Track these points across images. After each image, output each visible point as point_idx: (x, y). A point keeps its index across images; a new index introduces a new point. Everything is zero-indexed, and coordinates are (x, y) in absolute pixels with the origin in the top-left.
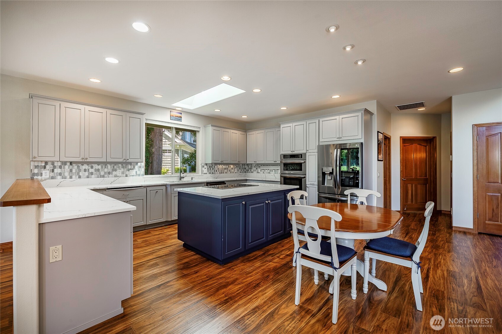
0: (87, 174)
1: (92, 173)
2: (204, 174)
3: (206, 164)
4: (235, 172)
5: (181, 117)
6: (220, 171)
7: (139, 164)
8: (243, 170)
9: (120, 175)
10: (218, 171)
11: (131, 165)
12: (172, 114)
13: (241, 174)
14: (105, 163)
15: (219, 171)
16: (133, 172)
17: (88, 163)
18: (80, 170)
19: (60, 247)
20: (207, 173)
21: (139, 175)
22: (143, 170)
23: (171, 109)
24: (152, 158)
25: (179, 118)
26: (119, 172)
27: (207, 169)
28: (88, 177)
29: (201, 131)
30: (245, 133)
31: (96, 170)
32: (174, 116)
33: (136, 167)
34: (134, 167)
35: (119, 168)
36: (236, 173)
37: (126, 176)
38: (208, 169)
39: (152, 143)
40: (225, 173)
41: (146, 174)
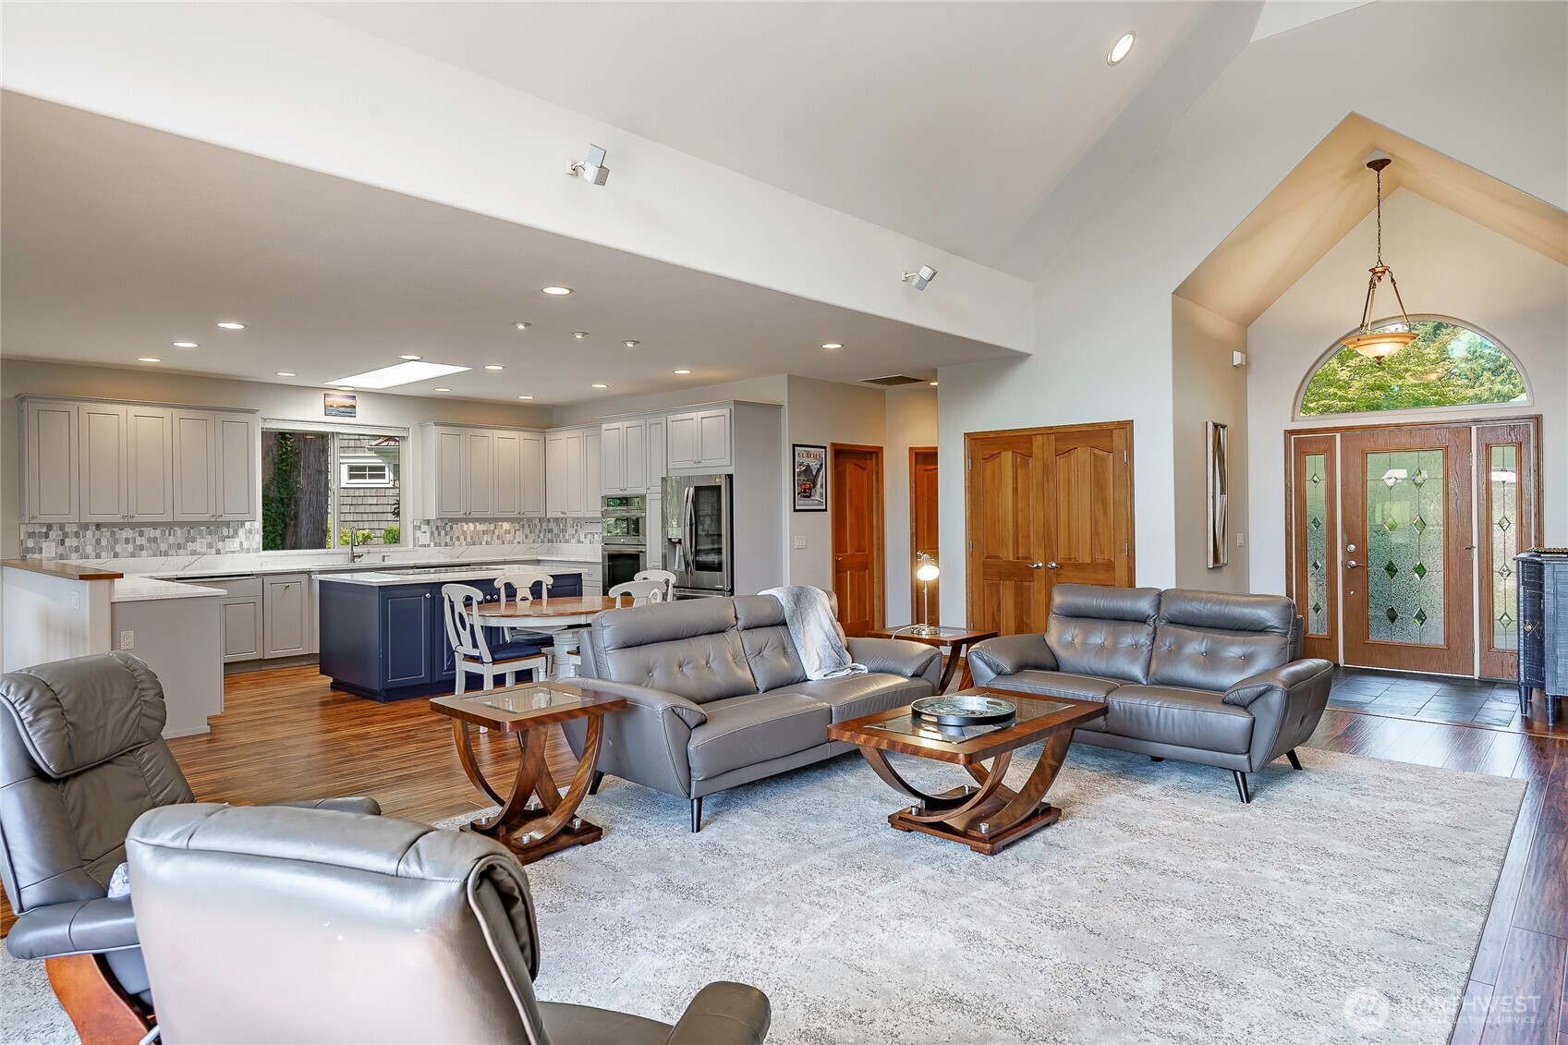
0: (130, 548)
1: (141, 548)
2: (421, 546)
3: (428, 522)
4: (517, 540)
5: (354, 407)
6: (469, 539)
7: (248, 525)
8: (542, 535)
9: (204, 550)
10: (462, 538)
11: (228, 528)
12: (330, 400)
13: (534, 545)
14: (170, 526)
15: (465, 539)
16: (234, 544)
17: (133, 526)
18: (116, 541)
19: (131, 633)
20: (429, 545)
21: (248, 551)
22: (258, 539)
23: (327, 392)
24: (296, 502)
25: (349, 410)
26: (200, 545)
27: (428, 534)
28: (133, 555)
29: (410, 437)
30: (540, 437)
31: (149, 540)
32: (335, 406)
33: (241, 532)
34: (236, 533)
35: (201, 534)
36: (519, 543)
37: (218, 552)
38: (432, 533)
39: (296, 459)
40: (484, 543)
41: (265, 548)
